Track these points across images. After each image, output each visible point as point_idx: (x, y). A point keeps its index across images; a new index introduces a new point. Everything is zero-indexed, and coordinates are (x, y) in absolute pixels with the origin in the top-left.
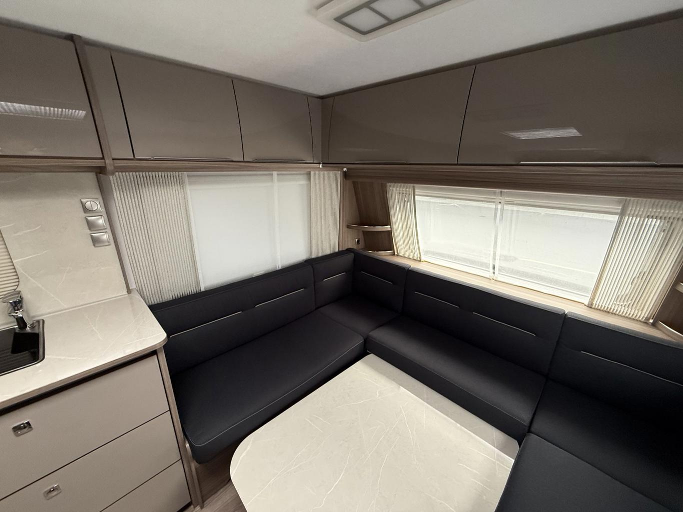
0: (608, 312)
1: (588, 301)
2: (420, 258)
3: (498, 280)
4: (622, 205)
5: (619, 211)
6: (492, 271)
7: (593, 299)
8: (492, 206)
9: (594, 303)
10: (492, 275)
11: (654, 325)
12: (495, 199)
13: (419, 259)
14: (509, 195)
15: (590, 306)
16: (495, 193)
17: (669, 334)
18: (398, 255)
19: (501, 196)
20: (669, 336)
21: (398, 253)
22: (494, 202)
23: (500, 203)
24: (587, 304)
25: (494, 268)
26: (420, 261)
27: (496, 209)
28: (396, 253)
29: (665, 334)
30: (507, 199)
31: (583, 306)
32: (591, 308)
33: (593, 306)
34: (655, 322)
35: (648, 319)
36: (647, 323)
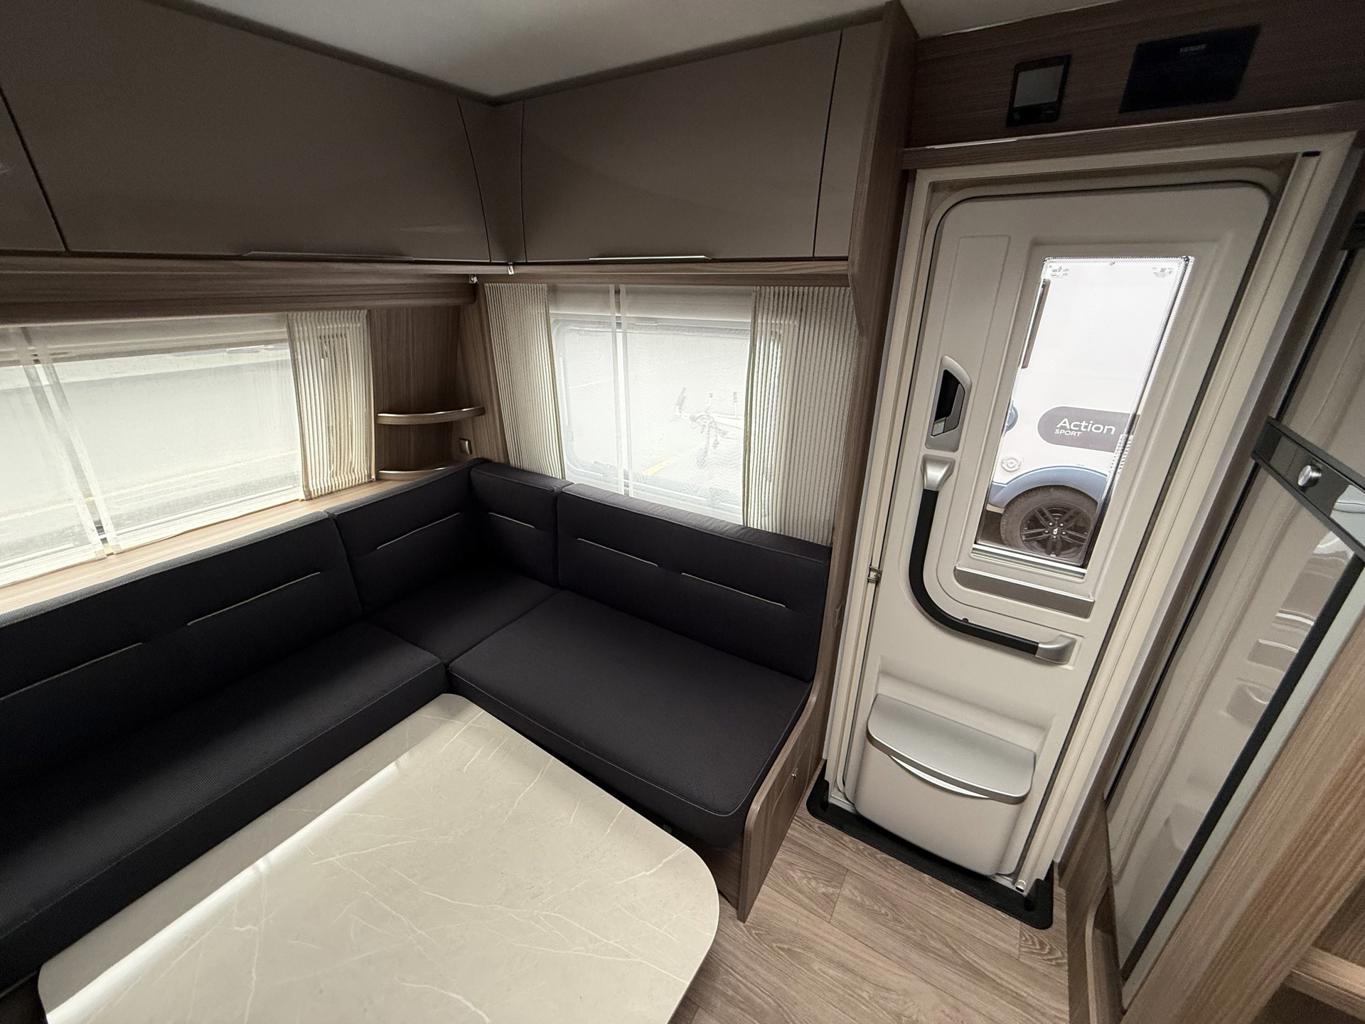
0: (332, 492)
1: (302, 493)
3: (123, 548)
6: (95, 537)
7: (307, 486)
9: (312, 490)
10: (100, 546)
11: (379, 479)
15: (309, 498)
17: (400, 478)
20: (403, 480)
23: (37, 361)
24: (303, 497)
25: (100, 529)
29: (397, 481)
30: (53, 347)
31: (299, 504)
32: (311, 499)
33: (313, 496)
34: (377, 474)
35: (370, 476)
36: (371, 482)
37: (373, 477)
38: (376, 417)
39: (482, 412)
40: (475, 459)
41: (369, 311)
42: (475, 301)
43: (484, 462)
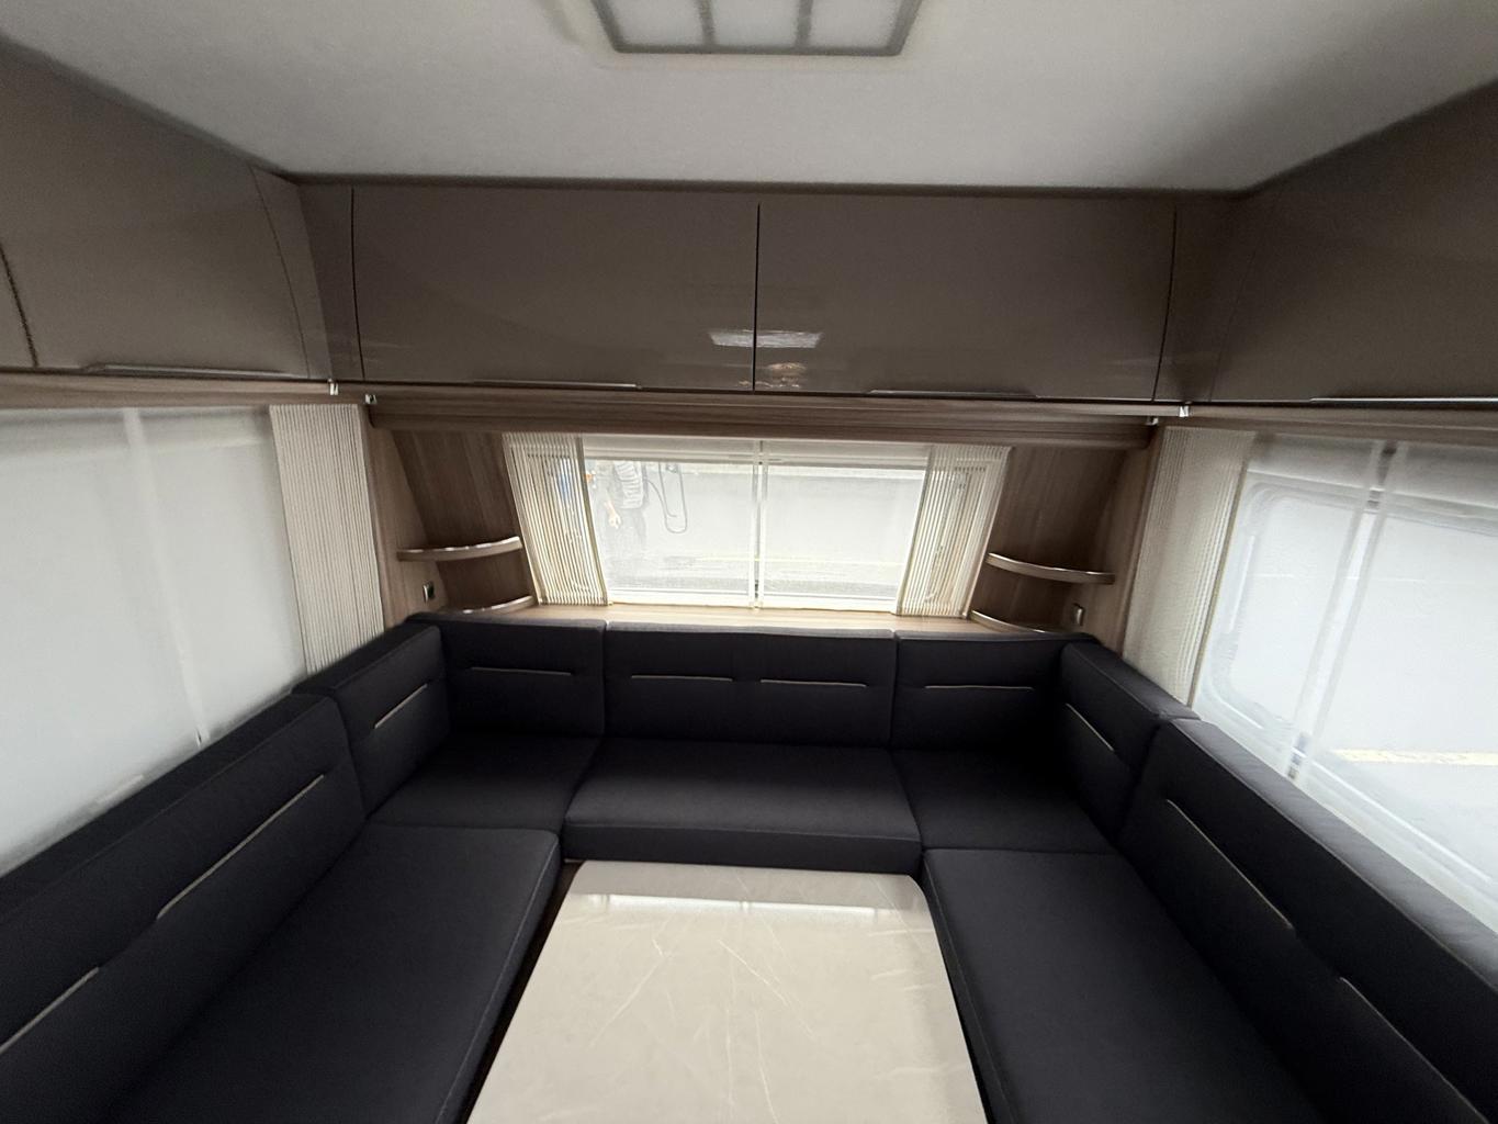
0: (920, 616)
1: (897, 608)
2: (605, 599)
3: (765, 606)
4: (928, 454)
5: (925, 464)
6: (752, 591)
7: (901, 603)
8: (747, 470)
9: (904, 607)
10: (754, 599)
11: (969, 618)
12: (750, 456)
13: (601, 602)
14: (773, 447)
15: (899, 614)
16: (750, 446)
17: (989, 625)
18: (545, 604)
19: (761, 450)
20: (990, 628)
21: (544, 598)
22: (751, 463)
23: (761, 463)
24: (894, 611)
25: (756, 587)
26: (605, 605)
27: (755, 477)
28: (540, 600)
29: (986, 627)
30: (772, 455)
31: (892, 616)
32: (900, 616)
33: (903, 613)
34: (969, 613)
35: (961, 612)
36: (961, 618)
37: (965, 614)
38: (987, 555)
39: (1111, 580)
40: (1083, 634)
41: (1014, 449)
42: (1146, 447)
43: (1092, 641)
